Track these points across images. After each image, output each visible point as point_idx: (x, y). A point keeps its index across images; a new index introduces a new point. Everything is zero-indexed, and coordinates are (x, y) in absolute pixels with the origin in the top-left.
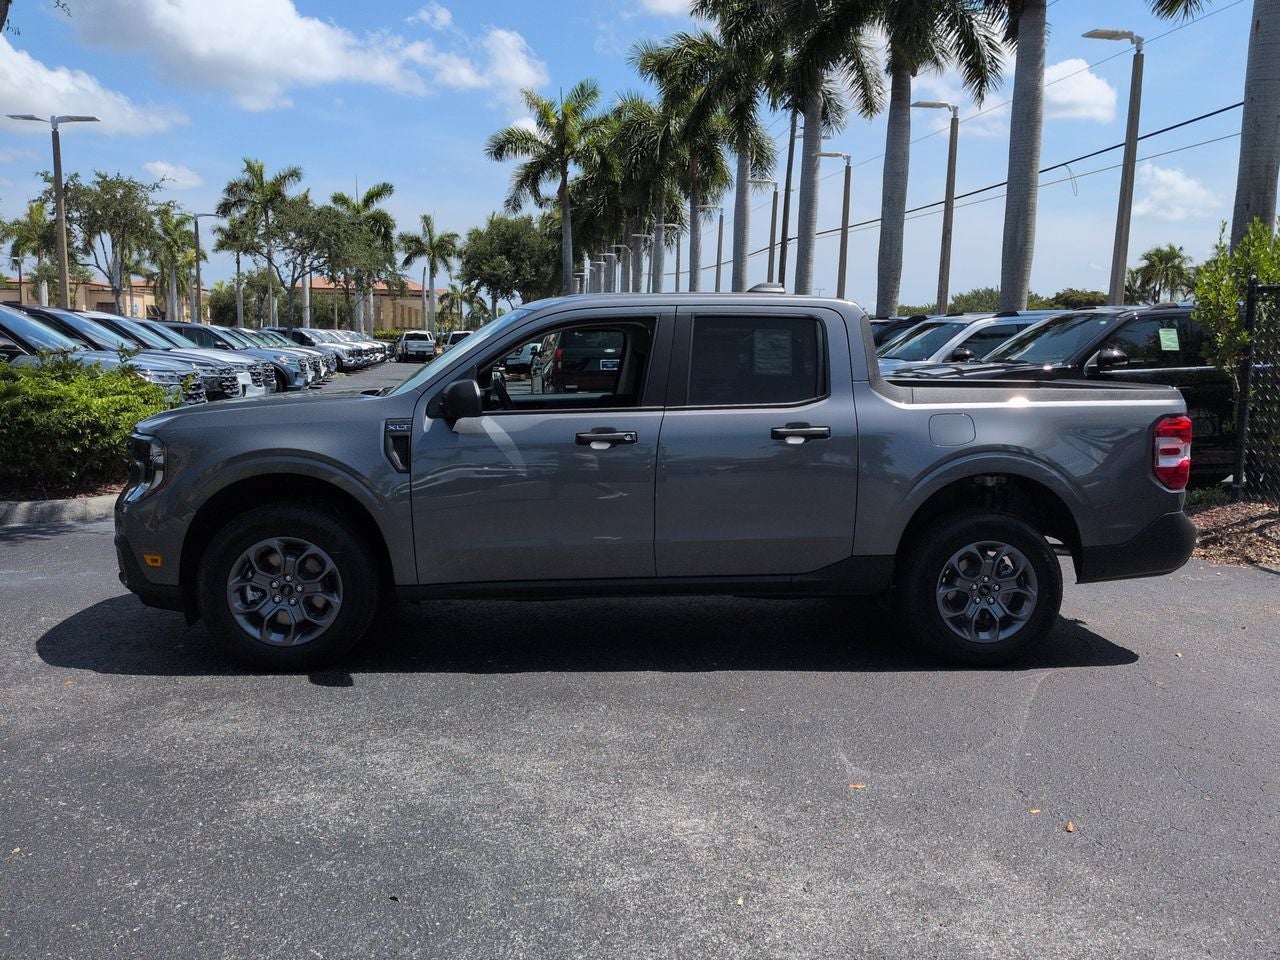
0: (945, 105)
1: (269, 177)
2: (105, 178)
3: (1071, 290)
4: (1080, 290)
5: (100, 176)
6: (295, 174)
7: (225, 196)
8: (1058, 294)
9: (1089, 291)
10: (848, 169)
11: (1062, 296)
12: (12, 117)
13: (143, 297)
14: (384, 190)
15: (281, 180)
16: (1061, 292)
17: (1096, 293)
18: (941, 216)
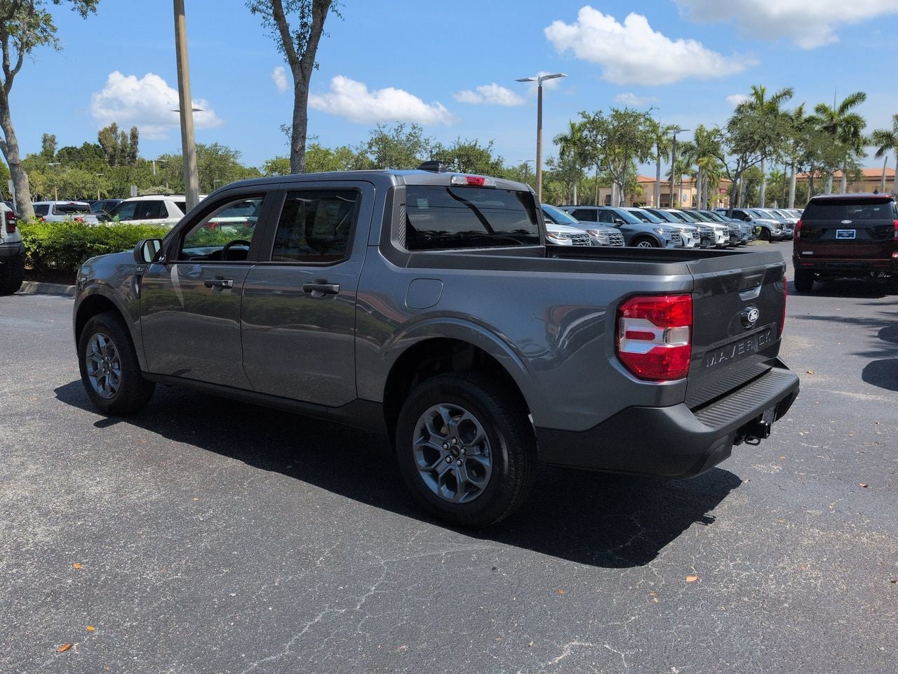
1: (767, 98)
2: (617, 111)
5: (614, 111)
6: (788, 93)
7: (735, 115)
12: (519, 81)
13: (691, 189)
14: (860, 97)
15: (777, 99)
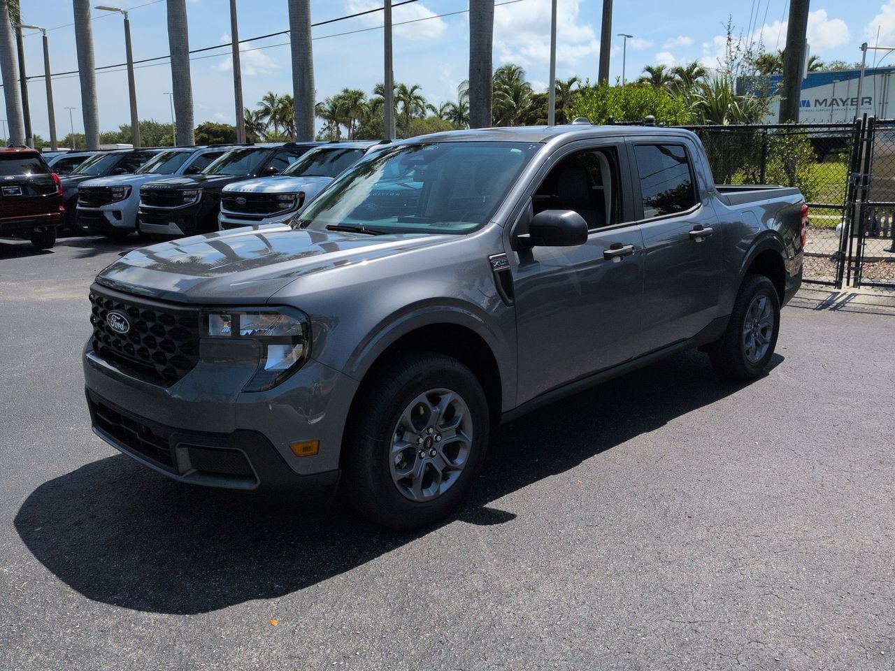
0: (120, 10)
3: (208, 123)
4: (215, 123)
8: (200, 126)
9: (221, 124)
10: (45, 39)
11: (203, 127)
16: (202, 124)
17: (226, 125)
18: (126, 72)
